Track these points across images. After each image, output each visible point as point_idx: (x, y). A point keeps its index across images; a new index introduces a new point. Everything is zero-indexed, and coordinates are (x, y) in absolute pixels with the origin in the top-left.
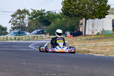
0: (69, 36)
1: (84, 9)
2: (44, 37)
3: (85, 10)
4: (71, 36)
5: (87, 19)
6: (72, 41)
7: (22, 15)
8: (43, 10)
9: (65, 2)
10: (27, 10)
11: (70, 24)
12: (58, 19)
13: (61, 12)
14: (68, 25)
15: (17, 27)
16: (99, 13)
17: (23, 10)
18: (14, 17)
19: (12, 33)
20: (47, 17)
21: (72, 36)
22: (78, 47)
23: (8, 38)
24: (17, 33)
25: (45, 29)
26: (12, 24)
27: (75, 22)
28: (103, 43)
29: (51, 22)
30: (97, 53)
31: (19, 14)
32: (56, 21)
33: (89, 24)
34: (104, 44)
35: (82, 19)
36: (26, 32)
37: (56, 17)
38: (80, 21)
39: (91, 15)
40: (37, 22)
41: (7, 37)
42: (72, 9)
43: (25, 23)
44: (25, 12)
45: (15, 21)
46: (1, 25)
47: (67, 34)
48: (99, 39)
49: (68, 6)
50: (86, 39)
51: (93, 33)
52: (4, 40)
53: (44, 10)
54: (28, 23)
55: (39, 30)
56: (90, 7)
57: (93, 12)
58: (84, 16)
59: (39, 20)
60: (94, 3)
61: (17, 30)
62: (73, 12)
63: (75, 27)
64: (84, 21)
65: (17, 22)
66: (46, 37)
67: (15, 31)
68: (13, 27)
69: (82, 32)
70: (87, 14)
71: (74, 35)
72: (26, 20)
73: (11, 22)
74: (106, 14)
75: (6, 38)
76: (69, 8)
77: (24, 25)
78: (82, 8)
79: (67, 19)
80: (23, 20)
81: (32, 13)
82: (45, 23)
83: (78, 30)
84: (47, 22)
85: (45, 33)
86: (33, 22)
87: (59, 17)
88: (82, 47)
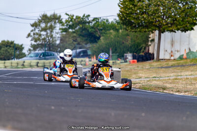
0: (131, 61)
2: (87, 62)
3: (159, 17)
4: (133, 62)
5: (163, 33)
6: (137, 70)
7: (49, 25)
8: (86, 15)
9: (124, 2)
10: (58, 15)
12: (112, 31)
13: (118, 19)
14: (129, 42)
15: (42, 44)
16: (183, 21)
17: (51, 16)
18: (36, 27)
19: (32, 55)
20: (92, 27)
21: (136, 60)
22: (145, 79)
23: (25, 64)
24: (41, 55)
25: (89, 48)
26: (32, 40)
27: (141, 37)
28: (190, 73)
29: (100, 37)
30: (178, 91)
31: (44, 22)
32: (108, 35)
33: (165, 41)
34: (192, 75)
35: (154, 31)
36: (56, 54)
38: (149, 34)
39: (170, 25)
40: (74, 37)
41: (24, 62)
42: (137, 14)
43: (55, 37)
44: (56, 18)
45: (37, 34)
46: (13, 42)
47: (127, 57)
48: (183, 66)
49: (129, 9)
50: (160, 66)
51: (172, 56)
52: (19, 68)
53: (89, 16)
54: (59, 39)
55: (78, 50)
56: (168, 11)
57: (173, 20)
58: (156, 26)
59: (79, 33)
60: (174, 4)
61: (40, 50)
62: (139, 19)
63: (142, 46)
64: (158, 35)
65: (40, 35)
66: (90, 63)
67: (37, 52)
68: (34, 45)
69: (153, 54)
70: (161, 23)
71: (140, 59)
72: (57, 33)
73: (31, 36)
74: (195, 24)
75: (22, 64)
76: (132, 13)
77: (53, 42)
78: (154, 13)
79: (127, 32)
80: (51, 32)
81: (66, 21)
82: (89, 39)
83: (147, 51)
84: (92, 36)
85: (90, 55)
86: (70, 36)
87: (114, 28)
88: (153, 80)
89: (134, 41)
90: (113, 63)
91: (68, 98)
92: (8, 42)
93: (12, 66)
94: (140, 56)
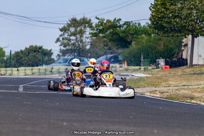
0: (164, 67)
1: (190, 19)
2: (118, 68)
3: (192, 21)
4: (166, 68)
5: (196, 37)
6: (168, 76)
7: (79, 29)
8: (117, 19)
9: (156, 5)
10: (88, 19)
11: (165, 45)
12: (143, 35)
13: (150, 23)
14: (161, 47)
15: (71, 49)
17: (81, 19)
18: (65, 31)
19: (61, 61)
20: (123, 32)
21: (168, 66)
22: (174, 88)
23: (53, 70)
24: (70, 61)
25: (121, 53)
26: (61, 45)
27: (176, 41)
29: (131, 42)
31: (73, 27)
32: (140, 40)
33: (198, 45)
35: (187, 36)
36: (86, 60)
37: (141, 33)
38: (182, 39)
39: (203, 29)
40: (106, 41)
41: (52, 68)
42: (169, 18)
43: (85, 42)
44: (85, 22)
45: (66, 39)
46: (42, 47)
47: (160, 63)
49: (161, 13)
50: (192, 73)
52: (47, 74)
53: (120, 20)
54: (89, 44)
55: (109, 56)
56: (201, 15)
58: (189, 30)
59: (110, 37)
61: (69, 55)
62: (171, 23)
63: (175, 51)
64: (191, 39)
65: (70, 40)
66: (121, 69)
67: (66, 57)
68: (63, 50)
69: (187, 60)
70: (195, 28)
71: (172, 65)
72: (87, 38)
73: (60, 41)
75: (50, 70)
76: (165, 18)
77: (83, 47)
78: (187, 17)
79: (159, 37)
80: (81, 37)
81: (96, 25)
82: (120, 43)
83: (180, 56)
84: (124, 41)
85: (121, 61)
86: (100, 41)
87: (146, 33)
88: (181, 89)
89: (167, 46)
90: (145, 69)
91: (87, 111)
92: (36, 47)
93: (39, 72)
94: (173, 61)
